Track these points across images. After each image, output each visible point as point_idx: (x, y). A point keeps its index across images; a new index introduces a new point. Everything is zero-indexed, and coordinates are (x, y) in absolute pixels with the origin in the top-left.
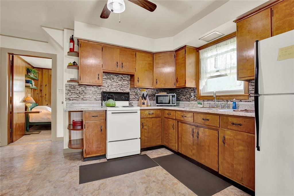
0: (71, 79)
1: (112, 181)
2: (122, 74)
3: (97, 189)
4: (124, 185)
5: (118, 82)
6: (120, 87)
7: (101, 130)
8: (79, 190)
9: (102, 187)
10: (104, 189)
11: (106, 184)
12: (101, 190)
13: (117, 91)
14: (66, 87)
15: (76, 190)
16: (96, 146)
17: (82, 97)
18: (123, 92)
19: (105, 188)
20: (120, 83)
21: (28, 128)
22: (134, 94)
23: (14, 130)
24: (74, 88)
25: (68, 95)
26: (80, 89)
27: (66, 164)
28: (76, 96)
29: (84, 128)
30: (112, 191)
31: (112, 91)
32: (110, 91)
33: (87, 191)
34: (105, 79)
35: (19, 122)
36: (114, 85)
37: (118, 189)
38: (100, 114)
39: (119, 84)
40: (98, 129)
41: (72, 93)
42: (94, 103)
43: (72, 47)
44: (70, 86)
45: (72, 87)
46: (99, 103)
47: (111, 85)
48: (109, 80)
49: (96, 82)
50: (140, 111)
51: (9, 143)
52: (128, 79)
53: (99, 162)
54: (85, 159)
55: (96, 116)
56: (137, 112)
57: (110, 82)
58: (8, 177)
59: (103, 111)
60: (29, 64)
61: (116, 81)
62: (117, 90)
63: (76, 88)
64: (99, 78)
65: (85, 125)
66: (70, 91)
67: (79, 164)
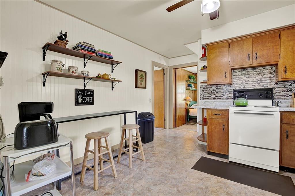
0: (203, 81)
1: (217, 180)
2: (262, 66)
3: (200, 179)
4: (226, 190)
5: (255, 77)
6: (259, 83)
7: (224, 129)
8: (188, 172)
9: (205, 180)
10: (204, 182)
11: (210, 180)
12: (202, 181)
13: (255, 88)
14: (201, 88)
15: (186, 171)
16: (218, 144)
17: (214, 96)
18: (263, 88)
19: (206, 182)
20: (259, 77)
21: (188, 120)
22: (285, 89)
23: (177, 119)
24: (207, 88)
25: (202, 94)
26: (212, 89)
27: (194, 151)
28: (208, 95)
29: (207, 124)
30: (210, 187)
31: (248, 89)
32: (244, 88)
33: (191, 176)
34: (238, 75)
35: (181, 114)
36: (249, 81)
37: (216, 189)
38: (222, 113)
39: (257, 79)
40: (220, 128)
41: (205, 93)
42: (224, 102)
43: (203, 53)
44: (204, 87)
45: (206, 87)
46: (231, 102)
47: (246, 81)
48: (244, 76)
49: (223, 80)
50: (279, 113)
51: (174, 128)
52: (272, 71)
53: (220, 160)
54: (209, 153)
55: (218, 115)
56: (273, 115)
57: (245, 78)
58: (162, 146)
59: (226, 110)
60: (190, 72)
61: (252, 76)
62: (254, 86)
63: (209, 88)
64: (226, 76)
65: (208, 122)
66: (203, 91)
67: (202, 155)
